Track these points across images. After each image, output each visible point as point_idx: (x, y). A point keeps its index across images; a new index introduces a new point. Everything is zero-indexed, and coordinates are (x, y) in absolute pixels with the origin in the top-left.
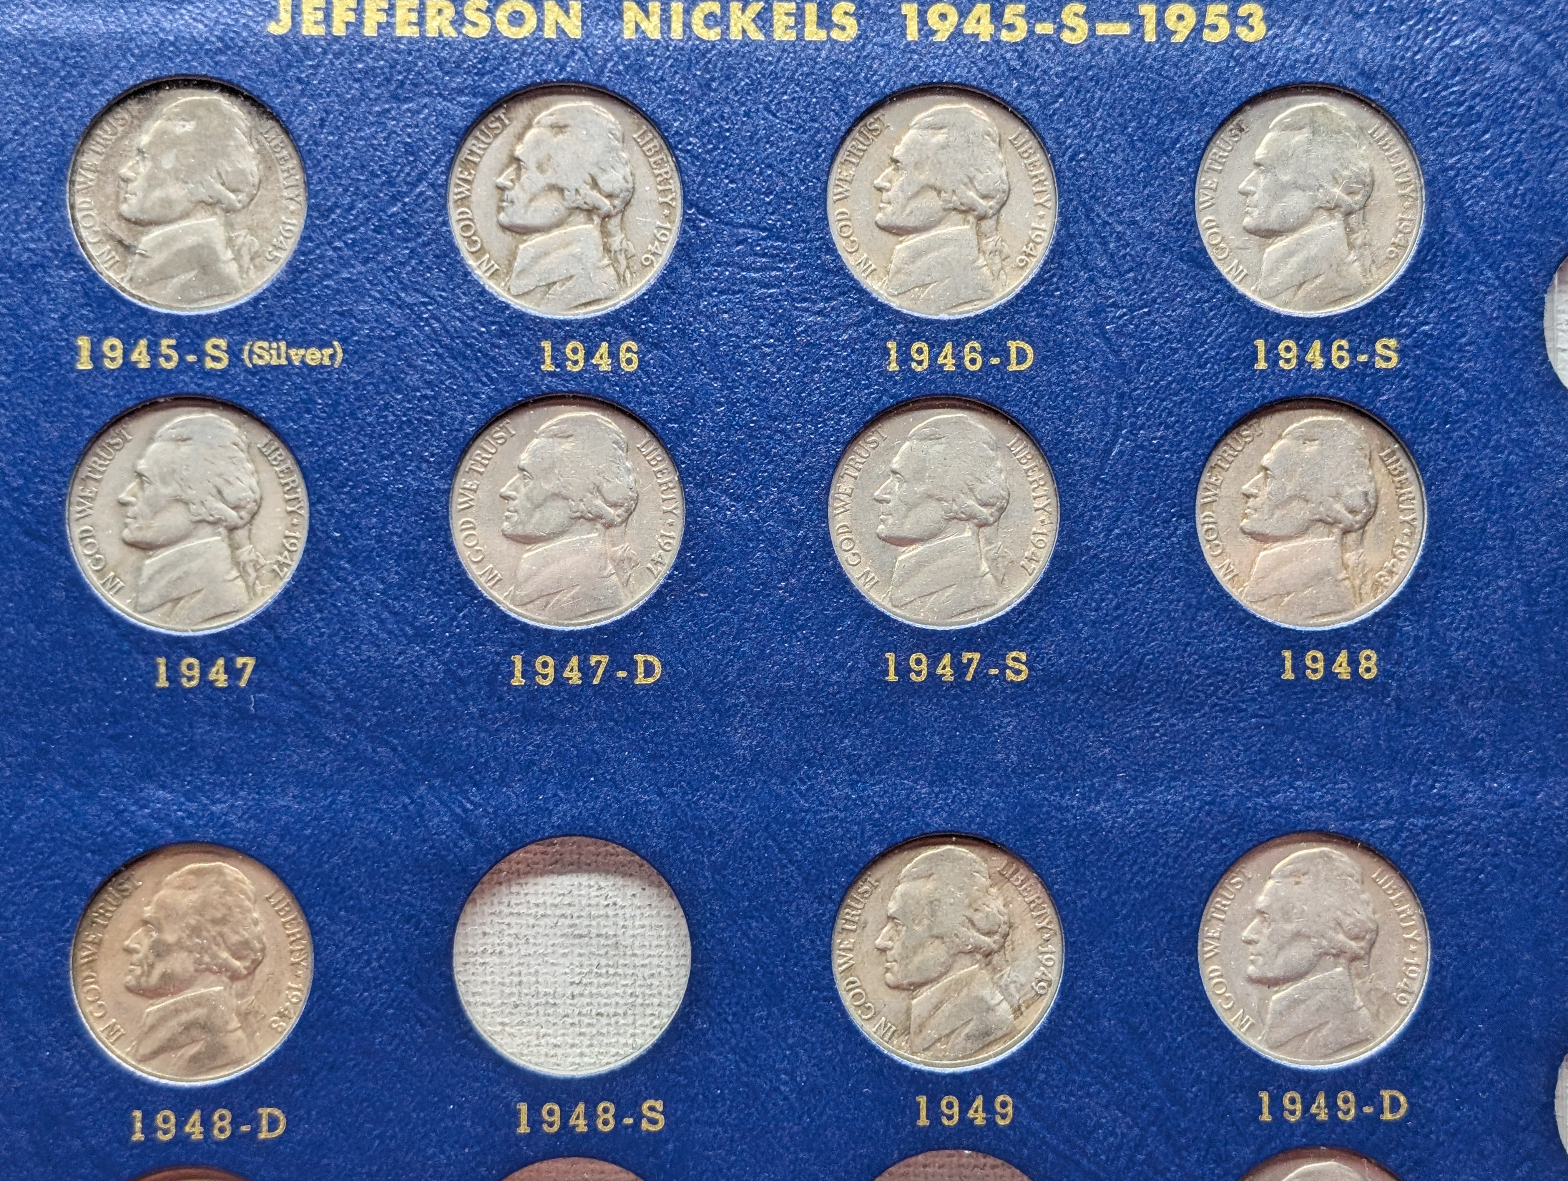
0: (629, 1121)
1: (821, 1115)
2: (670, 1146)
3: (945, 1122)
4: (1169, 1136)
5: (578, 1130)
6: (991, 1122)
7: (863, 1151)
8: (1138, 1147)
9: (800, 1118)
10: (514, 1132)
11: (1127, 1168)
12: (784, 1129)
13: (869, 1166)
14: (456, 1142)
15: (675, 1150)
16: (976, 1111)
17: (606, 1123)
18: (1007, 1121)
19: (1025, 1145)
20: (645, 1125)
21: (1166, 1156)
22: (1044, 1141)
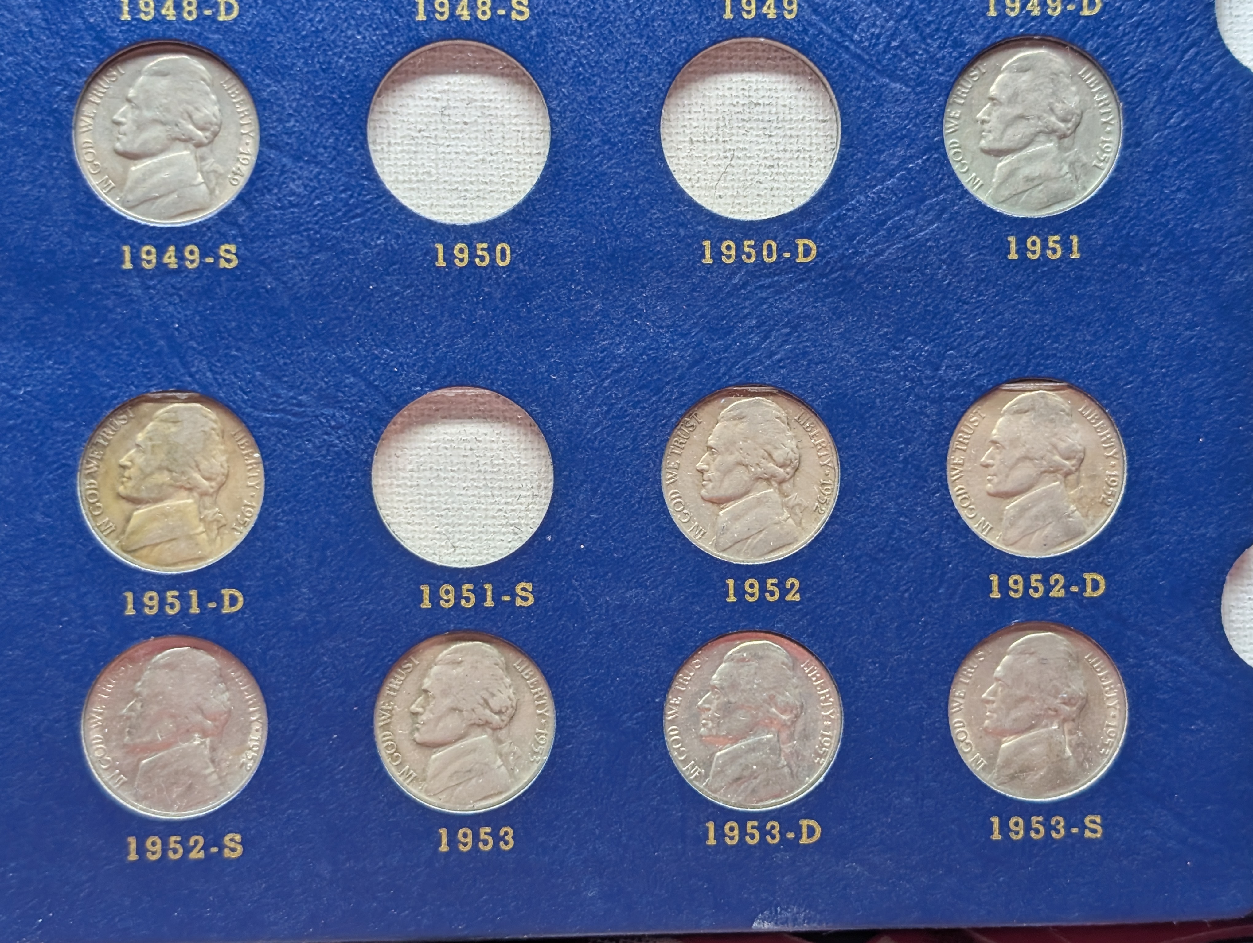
0: (502, 12)
1: (650, 9)
2: (533, 33)
3: (745, 16)
4: (917, 28)
5: (463, 18)
6: (780, 16)
7: (682, 38)
8: (893, 37)
9: (633, 12)
10: (414, 20)
11: (885, 52)
12: (621, 20)
13: (687, 49)
14: (370, 26)
15: (538, 35)
16: (769, 8)
17: (484, 13)
18: (793, 16)
19: (807, 34)
20: (514, 16)
21: (915, 42)
22: (821, 31)
